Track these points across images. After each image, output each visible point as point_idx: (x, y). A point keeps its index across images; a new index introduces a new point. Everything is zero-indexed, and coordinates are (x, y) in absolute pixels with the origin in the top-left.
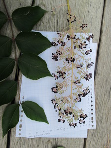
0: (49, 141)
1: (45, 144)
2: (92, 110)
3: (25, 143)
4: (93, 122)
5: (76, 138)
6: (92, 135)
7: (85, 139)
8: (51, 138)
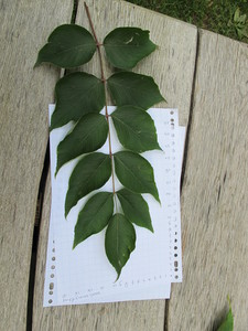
1: (96, 315)
4: (176, 270)
6: (180, 293)
7: (167, 300)
8: (107, 304)
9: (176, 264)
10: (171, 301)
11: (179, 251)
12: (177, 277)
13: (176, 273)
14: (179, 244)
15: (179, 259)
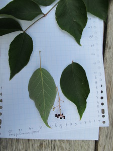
0: (42, 144)
1: (36, 149)
2: (102, 98)
3: (6, 147)
4: (103, 116)
5: (83, 141)
6: (107, 136)
7: (96, 142)
8: (45, 141)
9: (103, 111)
10: (100, 143)
11: (105, 101)
12: (104, 122)
13: (104, 119)
14: (105, 95)
15: (105, 107)
